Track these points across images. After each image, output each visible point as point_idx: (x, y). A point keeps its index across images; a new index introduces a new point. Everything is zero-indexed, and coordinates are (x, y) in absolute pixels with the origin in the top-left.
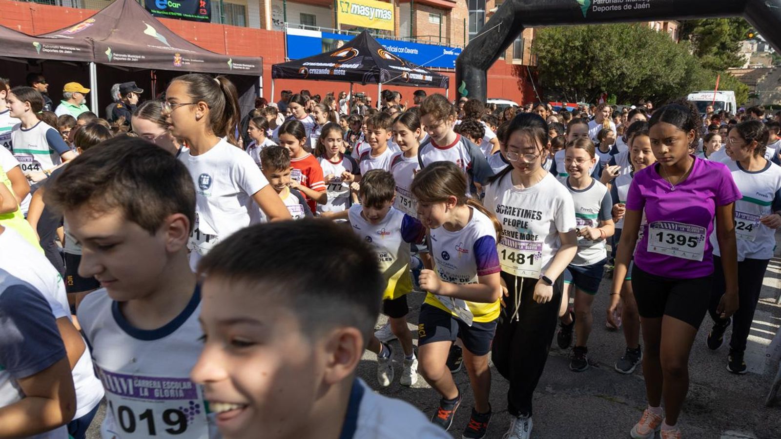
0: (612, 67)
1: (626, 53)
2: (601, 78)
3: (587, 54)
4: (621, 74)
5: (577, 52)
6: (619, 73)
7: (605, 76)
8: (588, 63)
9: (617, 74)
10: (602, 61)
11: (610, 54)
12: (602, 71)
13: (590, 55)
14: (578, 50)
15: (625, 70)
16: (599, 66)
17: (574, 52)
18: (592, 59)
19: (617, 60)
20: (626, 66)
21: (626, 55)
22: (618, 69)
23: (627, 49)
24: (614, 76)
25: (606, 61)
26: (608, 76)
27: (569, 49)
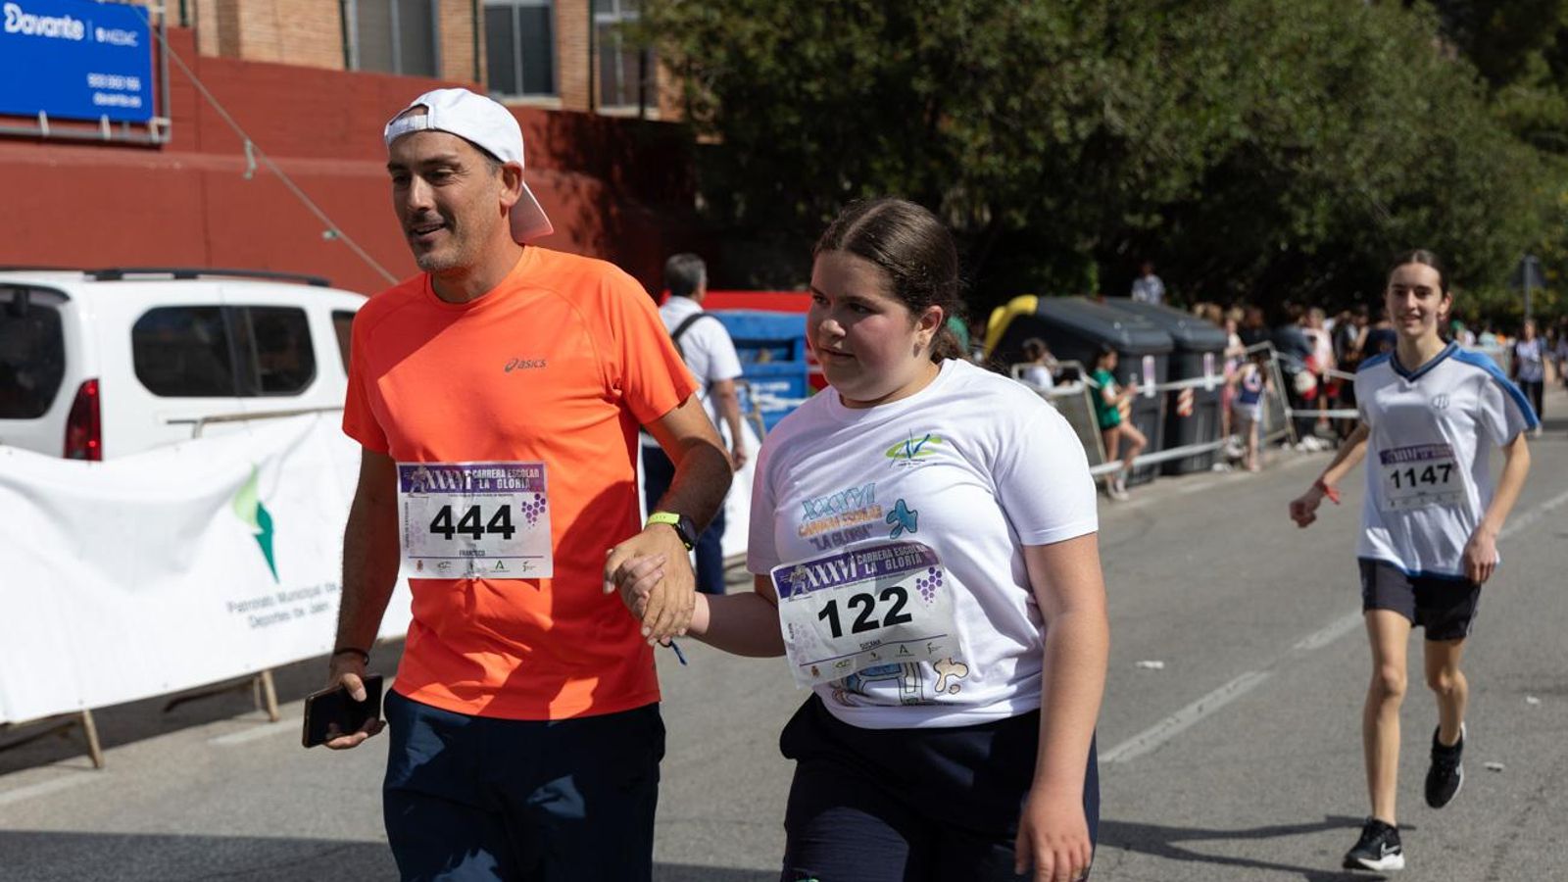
0: (1047, 107)
1: (1110, 31)
2: (993, 161)
3: (914, 43)
4: (1092, 138)
5: (856, 33)
6: (1083, 128)
7: (1016, 151)
8: (922, 86)
9: (1074, 135)
10: (991, 72)
11: (1027, 35)
12: (997, 126)
13: (928, 42)
14: (862, 20)
15: (1111, 114)
16: (979, 103)
17: (845, 32)
18: (944, 63)
19: (1068, 66)
20: (1121, 95)
21: (1113, 40)
22: (1075, 112)
23: (1113, 13)
24: (1055, 149)
25: (1011, 72)
26: (1026, 150)
27: (819, 22)
